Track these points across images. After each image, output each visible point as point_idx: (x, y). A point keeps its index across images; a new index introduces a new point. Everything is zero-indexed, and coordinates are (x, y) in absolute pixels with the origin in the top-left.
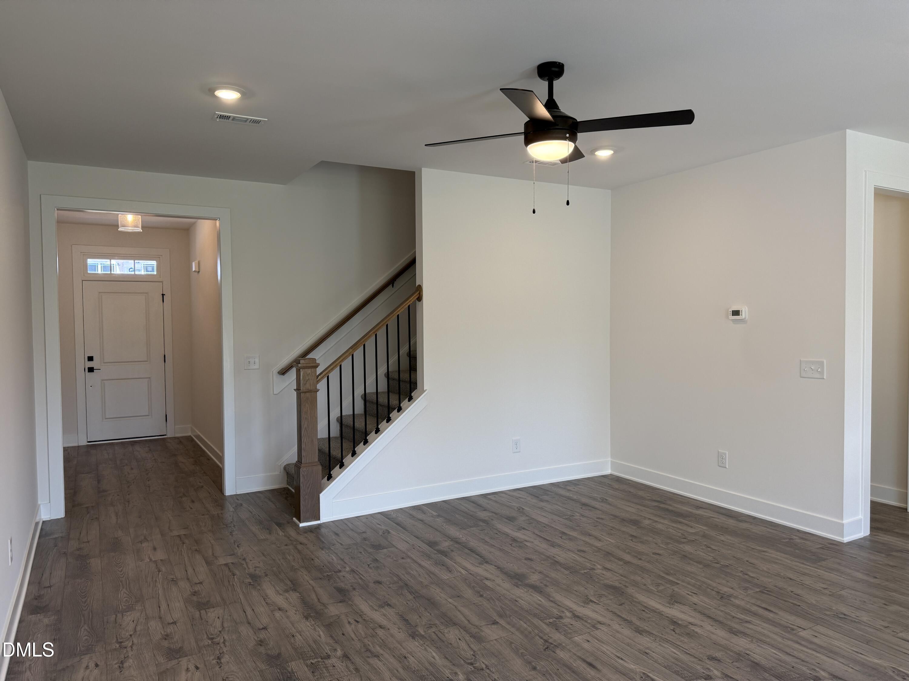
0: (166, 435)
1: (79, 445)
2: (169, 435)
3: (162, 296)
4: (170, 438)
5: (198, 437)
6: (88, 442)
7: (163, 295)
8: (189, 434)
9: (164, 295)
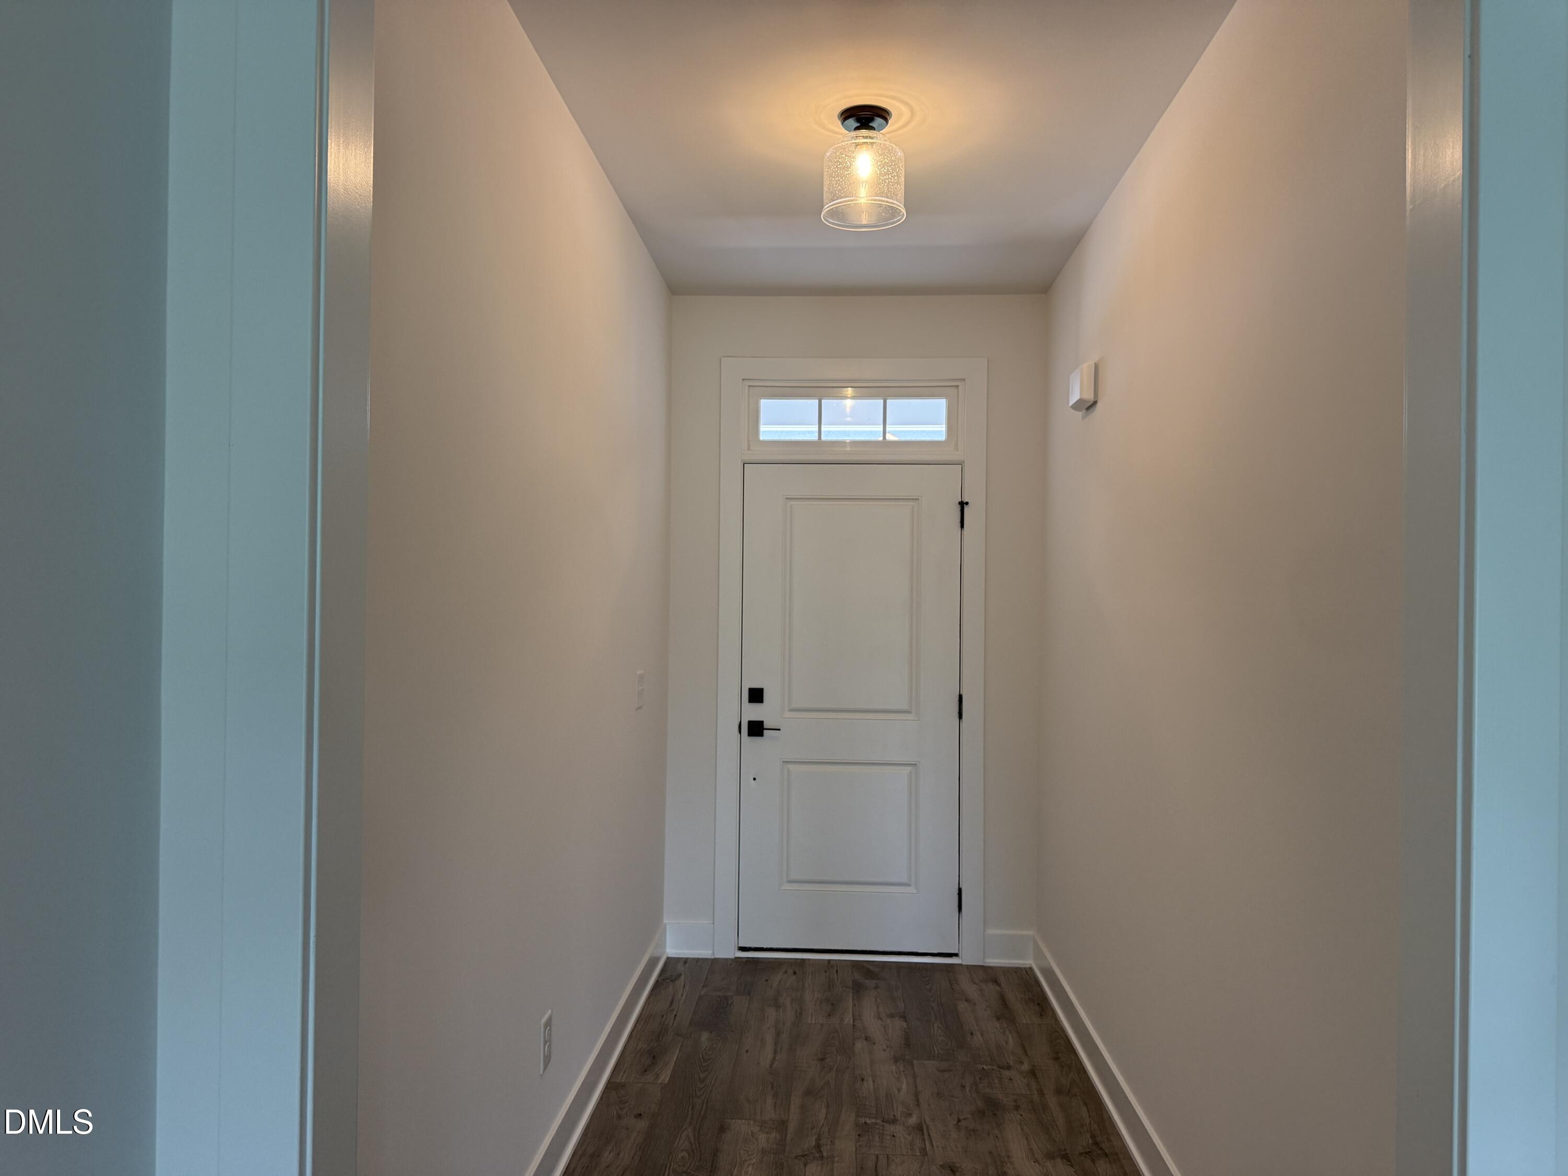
0: (956, 955)
1: (717, 956)
2: (967, 958)
3: (958, 508)
4: (969, 967)
5: (1049, 973)
6: (743, 949)
7: (963, 505)
8: (1028, 961)
9: (967, 503)
